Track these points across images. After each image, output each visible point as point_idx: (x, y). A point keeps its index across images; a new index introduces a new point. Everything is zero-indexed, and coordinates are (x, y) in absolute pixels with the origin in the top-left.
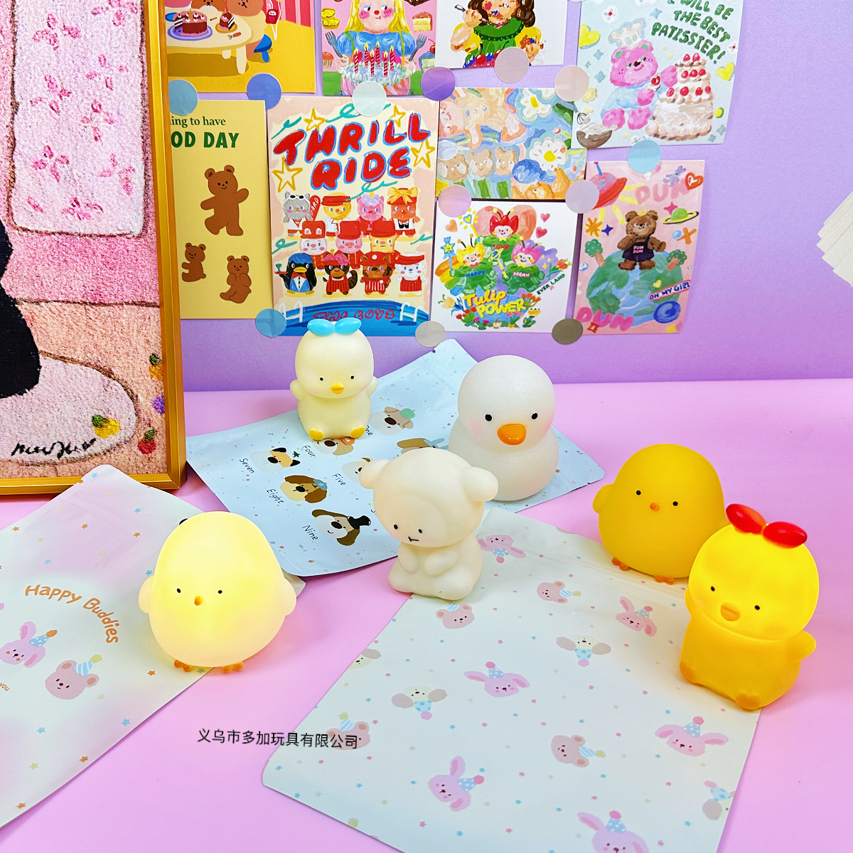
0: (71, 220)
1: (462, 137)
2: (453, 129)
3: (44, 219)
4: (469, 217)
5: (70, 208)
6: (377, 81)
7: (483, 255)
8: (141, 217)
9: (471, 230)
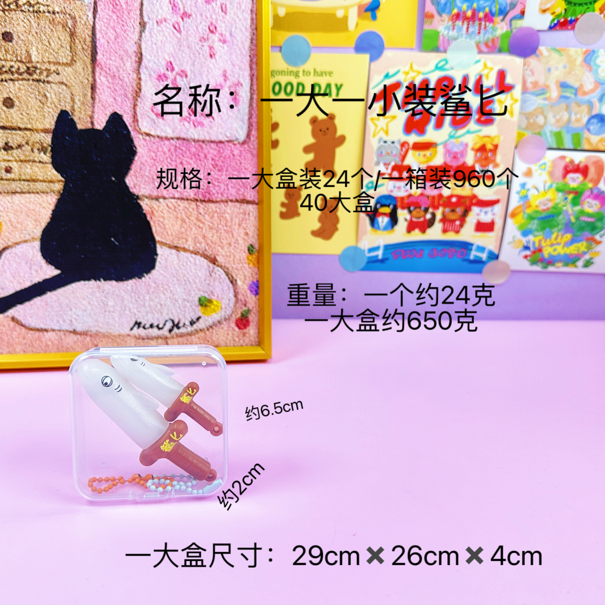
0: (188, 127)
1: (542, 91)
2: (535, 84)
3: (164, 125)
4: (544, 165)
5: (187, 117)
6: (470, 39)
7: (555, 199)
8: (245, 127)
9: (545, 176)
